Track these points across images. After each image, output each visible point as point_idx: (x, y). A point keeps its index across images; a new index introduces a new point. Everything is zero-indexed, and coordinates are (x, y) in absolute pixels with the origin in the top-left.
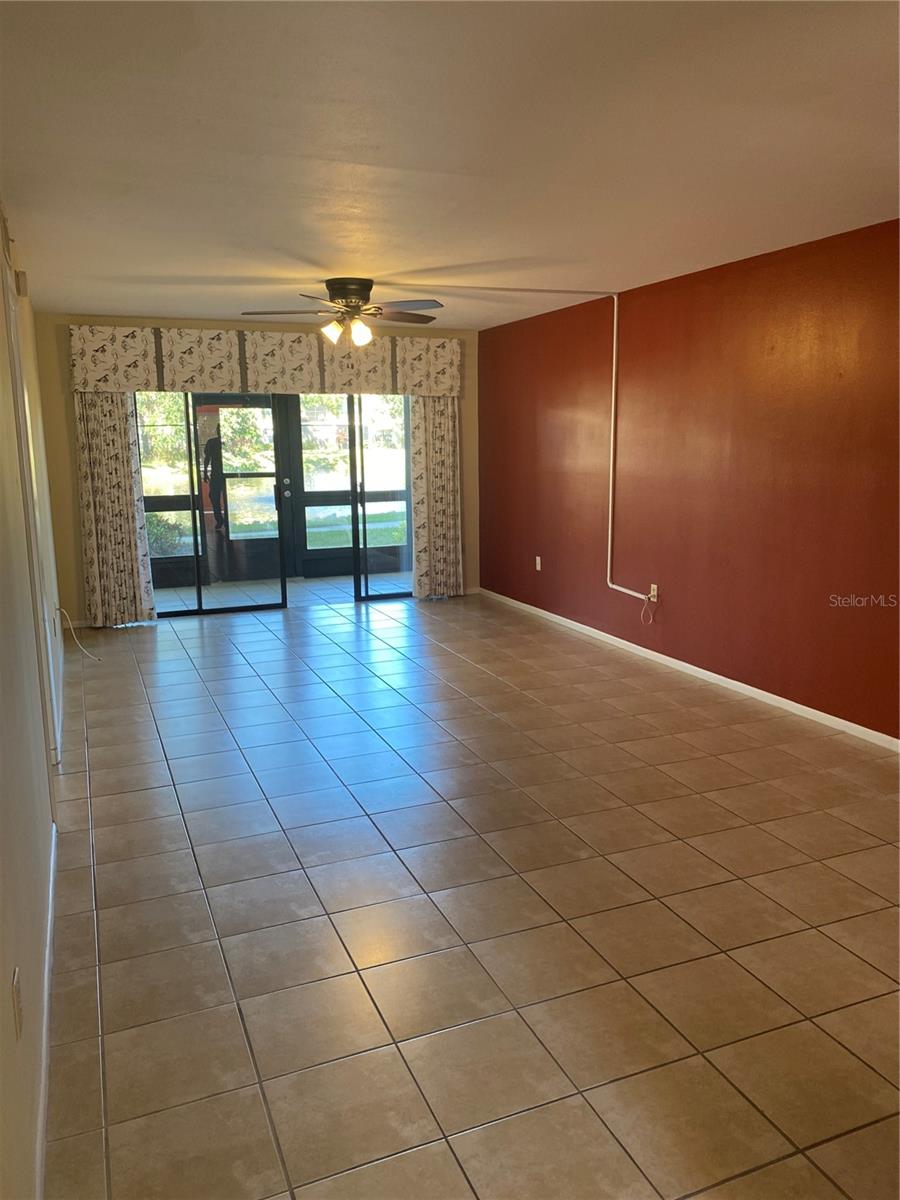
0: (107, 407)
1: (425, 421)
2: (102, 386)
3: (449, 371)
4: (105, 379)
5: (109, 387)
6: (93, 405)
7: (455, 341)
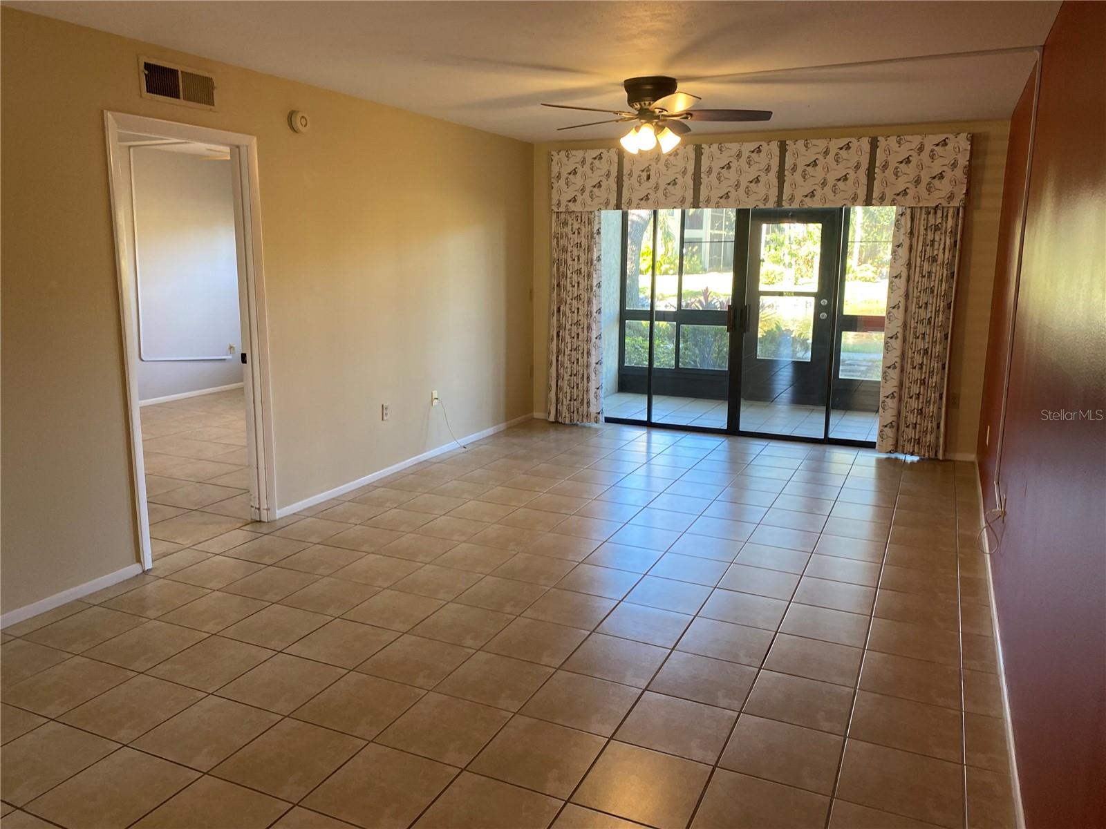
0: (576, 226)
1: (911, 239)
2: (572, 207)
3: (949, 174)
4: (574, 200)
5: (576, 207)
6: (565, 224)
7: (964, 136)
